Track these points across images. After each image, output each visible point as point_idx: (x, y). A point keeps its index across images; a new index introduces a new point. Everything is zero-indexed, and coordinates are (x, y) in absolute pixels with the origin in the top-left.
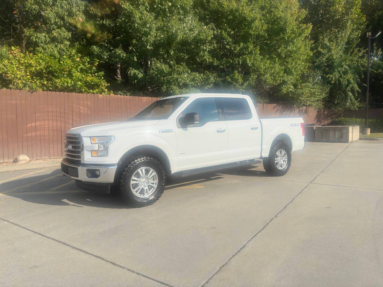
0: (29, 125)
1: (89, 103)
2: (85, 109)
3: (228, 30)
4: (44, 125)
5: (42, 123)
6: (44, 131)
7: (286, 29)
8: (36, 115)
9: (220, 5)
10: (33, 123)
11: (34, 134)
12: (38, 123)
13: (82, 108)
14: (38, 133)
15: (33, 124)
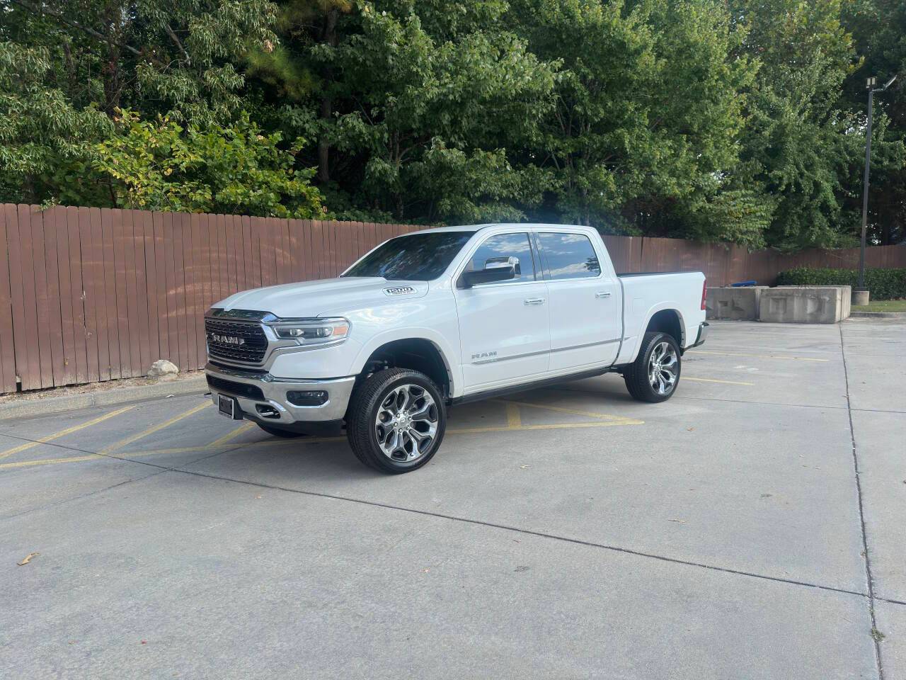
0: (172, 292)
1: (294, 240)
2: (285, 253)
3: (582, 70)
4: (203, 291)
5: (198, 287)
6: (202, 306)
7: (707, 71)
8: (186, 268)
9: (567, 12)
10: (179, 287)
11: (181, 312)
12: (189, 288)
13: (279, 251)
14: (190, 310)
15: (180, 290)
